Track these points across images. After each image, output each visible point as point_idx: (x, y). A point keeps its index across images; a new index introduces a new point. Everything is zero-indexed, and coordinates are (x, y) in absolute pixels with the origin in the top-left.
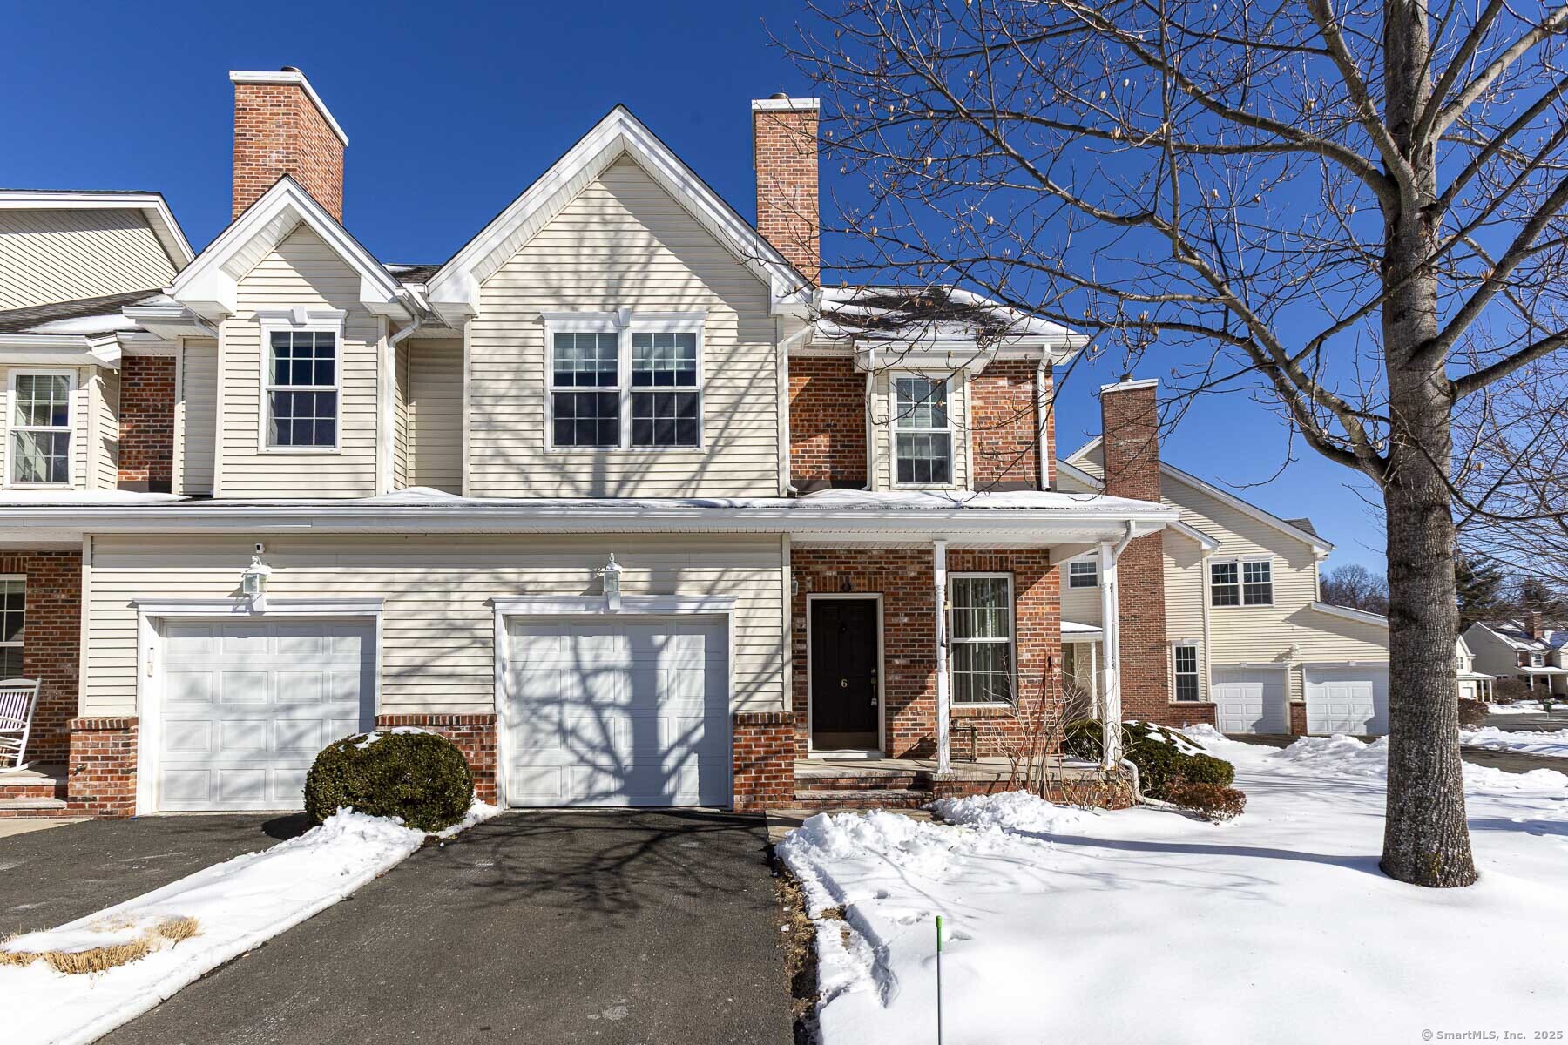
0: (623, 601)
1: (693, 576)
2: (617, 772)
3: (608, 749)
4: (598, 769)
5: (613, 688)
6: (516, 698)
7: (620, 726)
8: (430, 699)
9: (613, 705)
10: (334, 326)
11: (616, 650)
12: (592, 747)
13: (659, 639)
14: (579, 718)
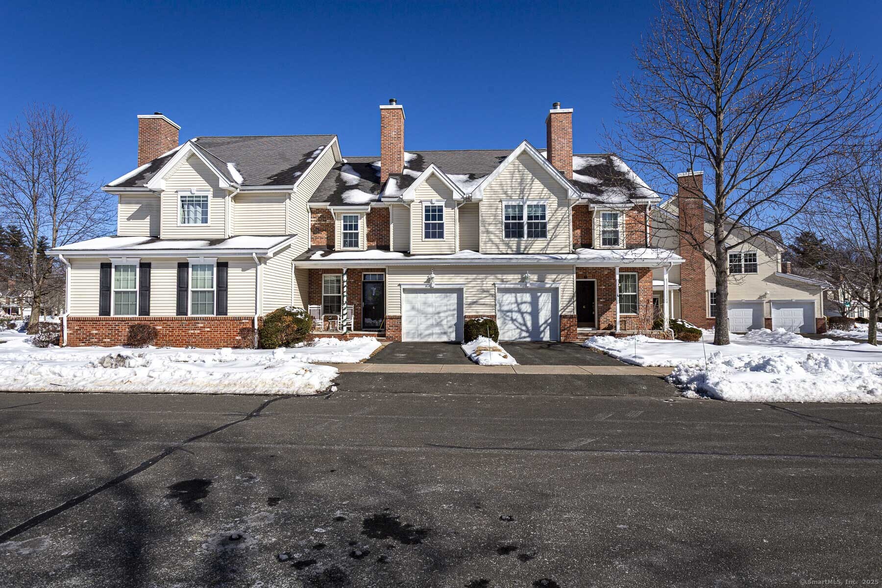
0: (531, 284)
1: (549, 277)
2: (527, 331)
3: (525, 325)
4: (522, 330)
5: (526, 308)
6: (500, 311)
7: (528, 318)
8: (478, 311)
9: (526, 312)
10: (443, 204)
11: (527, 297)
12: (521, 324)
13: (539, 294)
14: (516, 316)
